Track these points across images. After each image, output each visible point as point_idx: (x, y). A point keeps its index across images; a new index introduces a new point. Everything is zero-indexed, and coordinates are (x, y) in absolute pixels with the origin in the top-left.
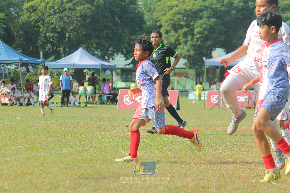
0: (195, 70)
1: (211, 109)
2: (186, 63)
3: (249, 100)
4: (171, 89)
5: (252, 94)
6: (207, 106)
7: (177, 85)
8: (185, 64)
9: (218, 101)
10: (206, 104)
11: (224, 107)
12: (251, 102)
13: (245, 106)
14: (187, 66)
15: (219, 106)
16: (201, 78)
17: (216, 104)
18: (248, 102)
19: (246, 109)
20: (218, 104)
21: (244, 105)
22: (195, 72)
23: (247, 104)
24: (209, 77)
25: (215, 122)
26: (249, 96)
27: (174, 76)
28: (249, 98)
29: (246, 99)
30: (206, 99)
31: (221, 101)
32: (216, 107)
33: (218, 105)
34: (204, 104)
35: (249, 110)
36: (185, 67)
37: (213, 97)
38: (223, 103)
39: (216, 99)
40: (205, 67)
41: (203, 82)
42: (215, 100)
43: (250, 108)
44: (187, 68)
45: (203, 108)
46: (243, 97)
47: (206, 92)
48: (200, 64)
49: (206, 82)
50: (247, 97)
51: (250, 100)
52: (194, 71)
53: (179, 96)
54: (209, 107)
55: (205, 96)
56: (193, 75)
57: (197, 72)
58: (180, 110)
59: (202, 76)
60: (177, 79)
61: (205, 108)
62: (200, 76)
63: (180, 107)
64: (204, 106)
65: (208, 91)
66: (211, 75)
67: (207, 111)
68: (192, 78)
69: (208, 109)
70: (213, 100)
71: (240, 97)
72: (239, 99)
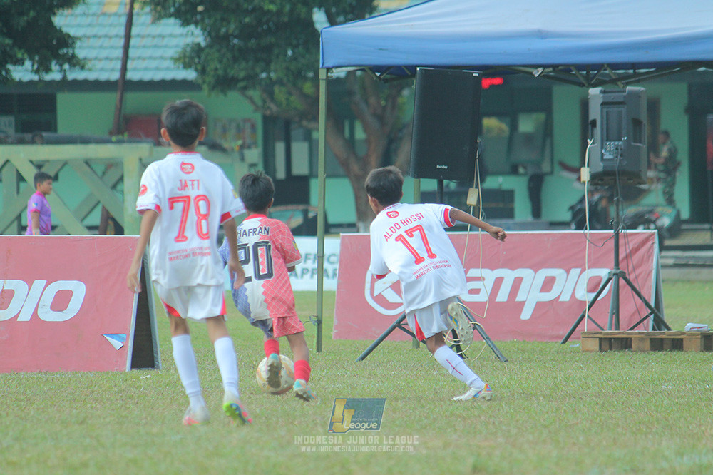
0: (255, 94)
1: (363, 358)
2: (198, 50)
3: (617, 288)
4: (102, 229)
5: (637, 249)
6: (338, 335)
8: (192, 57)
10: (331, 321)
11: (449, 341)
12: (630, 305)
13: (590, 335)
14: (203, 72)
16: (300, 150)
17: (399, 325)
18: (610, 305)
19: (600, 348)
21: (586, 325)
22: (257, 109)
23: (605, 319)
24: (351, 143)
26: (617, 264)
27: (119, 142)
28: (620, 275)
29: (596, 287)
30: (330, 284)
32: (401, 341)
34: (319, 322)
35: (617, 356)
36: (191, 75)
40: (322, 74)
41: (313, 174)
43: (625, 344)
44: (205, 87)
45: (315, 351)
46: (575, 272)
47: (333, 244)
48: (290, 53)
49: (331, 175)
50: (604, 273)
51: (625, 291)
52: (251, 100)
53: (146, 275)
54: (354, 343)
55: (321, 272)
56: (248, 130)
57: (273, 107)
58: (158, 368)
59: (308, 137)
60: (140, 160)
61: (323, 346)
62: (296, 132)
63: (154, 344)
64: (316, 336)
65: (343, 237)
66: (366, 129)
67: (338, 369)
68: (242, 147)
69: (342, 356)
70: (375, 294)
71: (557, 273)
72: (548, 284)
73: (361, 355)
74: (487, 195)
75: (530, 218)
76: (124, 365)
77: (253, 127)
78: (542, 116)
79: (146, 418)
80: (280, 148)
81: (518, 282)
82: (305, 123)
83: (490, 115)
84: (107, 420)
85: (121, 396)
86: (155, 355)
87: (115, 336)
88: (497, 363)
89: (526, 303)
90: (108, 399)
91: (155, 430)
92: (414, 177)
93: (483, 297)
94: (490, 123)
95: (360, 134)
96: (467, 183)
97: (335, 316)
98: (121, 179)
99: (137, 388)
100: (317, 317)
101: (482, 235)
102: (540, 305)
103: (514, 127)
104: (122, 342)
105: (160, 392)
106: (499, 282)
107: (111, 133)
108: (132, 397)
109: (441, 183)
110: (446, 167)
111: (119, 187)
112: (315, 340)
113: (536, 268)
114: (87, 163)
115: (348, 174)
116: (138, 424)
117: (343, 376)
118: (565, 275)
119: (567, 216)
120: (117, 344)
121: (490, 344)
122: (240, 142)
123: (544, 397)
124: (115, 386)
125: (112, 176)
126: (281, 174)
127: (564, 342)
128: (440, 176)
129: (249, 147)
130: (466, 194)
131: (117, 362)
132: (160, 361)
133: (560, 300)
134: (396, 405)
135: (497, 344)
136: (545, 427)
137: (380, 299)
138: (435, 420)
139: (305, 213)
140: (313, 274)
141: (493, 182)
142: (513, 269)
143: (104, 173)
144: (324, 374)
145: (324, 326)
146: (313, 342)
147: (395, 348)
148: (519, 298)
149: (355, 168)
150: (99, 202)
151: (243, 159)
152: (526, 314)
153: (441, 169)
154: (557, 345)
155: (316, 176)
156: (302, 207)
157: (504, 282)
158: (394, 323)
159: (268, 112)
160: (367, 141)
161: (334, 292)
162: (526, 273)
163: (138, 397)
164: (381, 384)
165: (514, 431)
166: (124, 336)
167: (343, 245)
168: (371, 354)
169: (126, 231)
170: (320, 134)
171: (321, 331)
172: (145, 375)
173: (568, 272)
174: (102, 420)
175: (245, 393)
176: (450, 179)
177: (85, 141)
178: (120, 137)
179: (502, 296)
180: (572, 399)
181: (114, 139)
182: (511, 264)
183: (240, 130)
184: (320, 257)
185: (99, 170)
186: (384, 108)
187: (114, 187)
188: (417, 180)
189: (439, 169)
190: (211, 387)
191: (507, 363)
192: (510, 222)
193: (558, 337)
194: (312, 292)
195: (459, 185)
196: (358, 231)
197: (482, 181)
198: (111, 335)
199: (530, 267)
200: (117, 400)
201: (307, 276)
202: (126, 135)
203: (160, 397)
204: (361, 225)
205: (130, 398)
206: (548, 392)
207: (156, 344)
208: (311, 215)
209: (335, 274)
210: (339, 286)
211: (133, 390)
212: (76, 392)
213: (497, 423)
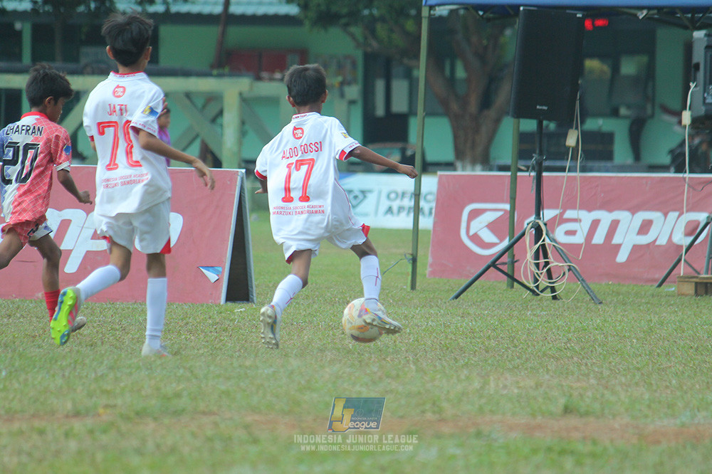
0: (357, 30)
1: (457, 297)
6: (433, 273)
7: (243, 134)
9: (506, 243)
10: (426, 259)
11: (543, 282)
13: (686, 279)
14: (305, 7)
15: (512, 279)
16: (400, 88)
17: (494, 264)
18: (707, 249)
19: (696, 292)
20: (505, 258)
22: (358, 45)
23: (702, 264)
24: (451, 81)
25: (476, 385)
27: (220, 76)
29: (693, 230)
30: (426, 223)
31: (528, 239)
32: (496, 281)
33: (503, 266)
34: (414, 261)
36: (293, 10)
37: (475, 214)
38: (537, 256)
39: (492, 227)
41: (412, 112)
42: (488, 236)
44: (307, 22)
45: (409, 289)
47: (430, 183)
49: (430, 113)
50: (702, 217)
52: (353, 36)
53: (243, 209)
54: (448, 282)
55: (417, 210)
56: (348, 66)
57: (374, 44)
58: (253, 301)
59: (408, 75)
60: (241, 94)
61: (418, 284)
62: (397, 70)
63: (249, 277)
64: (410, 273)
65: (441, 176)
66: (467, 68)
67: (431, 307)
68: (342, 84)
69: (437, 294)
70: (472, 233)
71: (655, 216)
72: (645, 227)
73: (454, 294)
74: (587, 137)
75: (630, 160)
76: (219, 298)
77: (354, 64)
78: (644, 59)
79: (239, 350)
80: (380, 85)
81: (614, 225)
82: (406, 61)
83: (592, 56)
84: (201, 352)
85: (215, 329)
86: (250, 289)
87: (210, 269)
88: (592, 305)
89: (623, 246)
90: (202, 331)
91: (248, 363)
92: (514, 117)
93: (579, 239)
94: (592, 64)
95: (460, 73)
96: (566, 123)
97: (430, 254)
98: (221, 113)
99: (231, 321)
100: (412, 255)
101: (580, 177)
102: (636, 248)
103: (616, 69)
104: (218, 275)
105: (254, 325)
106: (595, 224)
107: (212, 67)
108: (225, 330)
109: (540, 125)
110: (545, 108)
111: (218, 121)
112: (410, 278)
113: (634, 211)
114: (188, 95)
115: (447, 112)
116: (232, 357)
117: (437, 314)
118: (663, 218)
119: (666, 160)
120: (212, 276)
121: (585, 285)
122: (340, 79)
123: (637, 339)
124: (210, 318)
125: (212, 110)
126: (380, 111)
127: (660, 285)
128: (540, 117)
129: (349, 84)
130: (565, 136)
131: (212, 294)
132: (254, 295)
133: (657, 243)
134: (489, 344)
135: (592, 286)
136: (638, 369)
137: (476, 239)
138: (527, 360)
139: (403, 151)
140: (409, 212)
141: (593, 124)
142: (610, 210)
143: (204, 107)
144: (417, 312)
145: (419, 264)
146: (407, 279)
147: (489, 288)
148: (616, 241)
149: (455, 107)
150: (197, 136)
151: (342, 95)
152: (622, 257)
153: (541, 110)
154: (652, 288)
155: (415, 114)
156: (400, 145)
157: (600, 225)
158: (489, 262)
159: (369, 50)
160: (468, 80)
161: (430, 231)
162: (623, 216)
163: (232, 330)
164: (474, 323)
165: (606, 373)
166: (220, 269)
167: (440, 183)
168: (465, 293)
169: (224, 164)
170: (421, 73)
171: (416, 269)
172: (239, 308)
173: (666, 215)
174: (196, 351)
175: (339, 328)
176: (550, 120)
177: (186, 74)
178: (221, 71)
179: (599, 238)
180: (666, 342)
181: (215, 72)
182: (608, 206)
183: (340, 67)
184: (417, 195)
185: (200, 102)
186: (486, 48)
187: (214, 120)
188: (516, 120)
189: (539, 109)
190: (305, 322)
191: (602, 305)
192: (609, 164)
193: (654, 280)
194: (408, 230)
195: (559, 126)
196: (455, 170)
197: (582, 122)
198: (207, 267)
199: (628, 210)
200: (211, 332)
201: (403, 214)
202: (227, 70)
203: (254, 330)
204: (459, 164)
205: (224, 331)
206: (642, 335)
207: (251, 278)
208: (409, 153)
209: (430, 213)
210: (435, 224)
211: (228, 322)
212: (171, 323)
213: (589, 365)
